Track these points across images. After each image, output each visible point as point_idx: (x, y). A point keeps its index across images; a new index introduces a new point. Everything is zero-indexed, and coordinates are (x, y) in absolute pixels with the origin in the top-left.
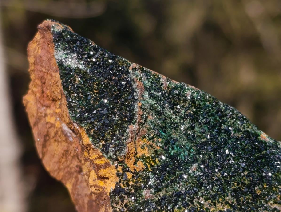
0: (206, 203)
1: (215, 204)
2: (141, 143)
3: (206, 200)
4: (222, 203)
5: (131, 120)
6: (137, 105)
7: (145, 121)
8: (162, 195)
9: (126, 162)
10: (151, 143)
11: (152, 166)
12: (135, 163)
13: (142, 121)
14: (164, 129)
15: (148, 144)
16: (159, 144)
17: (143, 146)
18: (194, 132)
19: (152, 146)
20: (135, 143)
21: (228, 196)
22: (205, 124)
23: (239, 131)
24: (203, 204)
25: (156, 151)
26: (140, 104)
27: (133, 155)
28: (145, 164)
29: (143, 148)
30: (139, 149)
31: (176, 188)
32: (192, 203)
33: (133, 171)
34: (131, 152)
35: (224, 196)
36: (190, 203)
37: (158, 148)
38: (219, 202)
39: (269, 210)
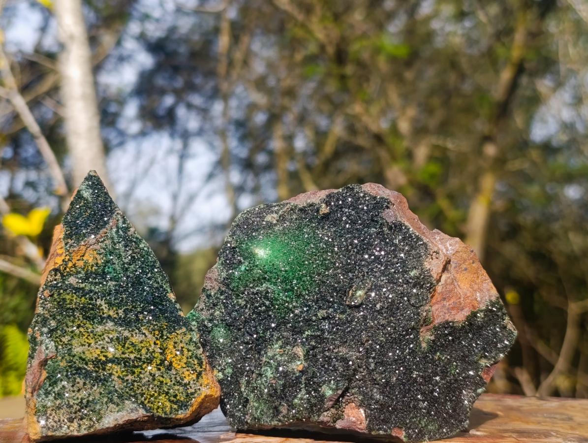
1: (109, 309)
2: (91, 252)
4: (114, 312)
6: (104, 230)
7: (102, 242)
10: (97, 256)
11: (88, 269)
12: (78, 260)
13: (100, 240)
15: (95, 256)
16: (102, 260)
17: (91, 254)
19: (96, 259)
20: (86, 249)
21: (121, 309)
25: (97, 263)
26: (106, 231)
27: (81, 254)
28: (84, 265)
29: (90, 256)
30: (87, 254)
33: (74, 263)
34: (80, 252)
35: (119, 308)
36: (94, 299)
37: (99, 262)
38: (113, 309)
39: (140, 331)
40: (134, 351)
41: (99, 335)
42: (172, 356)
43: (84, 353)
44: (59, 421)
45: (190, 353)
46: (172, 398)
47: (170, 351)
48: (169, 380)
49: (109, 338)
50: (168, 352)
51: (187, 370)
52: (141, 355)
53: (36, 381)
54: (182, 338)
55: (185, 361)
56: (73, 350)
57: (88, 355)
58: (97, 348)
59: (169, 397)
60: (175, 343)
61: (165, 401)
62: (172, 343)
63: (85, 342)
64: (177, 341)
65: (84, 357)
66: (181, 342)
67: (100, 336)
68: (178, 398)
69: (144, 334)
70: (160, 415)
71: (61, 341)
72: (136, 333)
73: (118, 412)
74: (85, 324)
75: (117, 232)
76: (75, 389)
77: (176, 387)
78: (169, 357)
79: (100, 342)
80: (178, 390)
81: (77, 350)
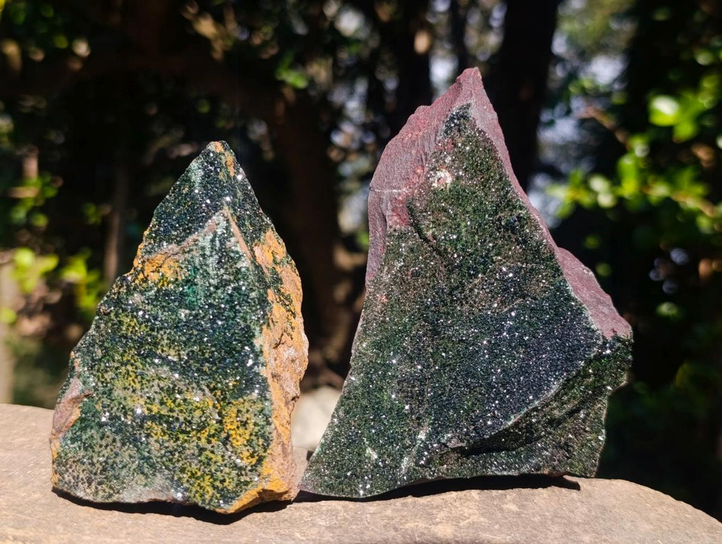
0: (166, 341)
1: (170, 347)
2: (172, 263)
3: (168, 339)
4: (175, 352)
5: (178, 243)
6: (194, 236)
7: (189, 252)
8: (147, 308)
9: (147, 263)
10: (178, 270)
11: (163, 285)
12: (153, 272)
13: (186, 250)
14: (196, 269)
15: (176, 268)
16: (183, 276)
17: (171, 266)
18: (215, 292)
19: (177, 273)
20: (166, 259)
21: (184, 351)
22: (228, 294)
23: (245, 320)
24: (163, 339)
25: (177, 280)
26: (197, 238)
27: (157, 265)
28: (160, 280)
29: (170, 268)
30: (165, 266)
31: (160, 312)
32: (158, 332)
33: (146, 275)
34: (157, 261)
35: (182, 348)
36: (156, 330)
37: (180, 278)
38: (174, 349)
39: (198, 386)
40: (185, 411)
41: (147, 380)
42: (232, 427)
43: (125, 399)
44: (78, 478)
45: (257, 429)
46: (217, 483)
47: (231, 420)
48: (221, 459)
49: (159, 386)
50: (226, 420)
51: (248, 450)
52: (193, 417)
53: (63, 421)
54: (251, 406)
55: (248, 438)
56: (113, 391)
57: (129, 403)
58: (141, 397)
59: (215, 480)
60: (239, 411)
61: (208, 485)
62: (235, 410)
63: (130, 385)
64: (242, 409)
65: (124, 403)
66: (248, 411)
67: (149, 381)
68: (226, 484)
69: (203, 390)
70: (196, 501)
71: (103, 377)
72: (193, 388)
73: (145, 485)
74: (135, 362)
75: (213, 241)
76: (104, 443)
77: (227, 470)
78: (228, 428)
79: (146, 390)
80: (229, 474)
81: (118, 393)
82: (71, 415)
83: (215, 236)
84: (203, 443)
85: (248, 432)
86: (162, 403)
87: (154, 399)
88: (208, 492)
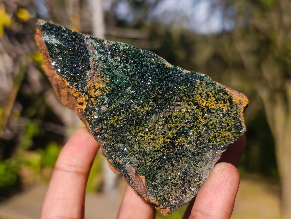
0: (138, 108)
1: (143, 108)
2: (97, 80)
3: (138, 106)
4: (147, 106)
5: (89, 68)
6: (91, 59)
7: (97, 67)
8: (113, 107)
9: (89, 92)
10: (103, 79)
11: (105, 92)
12: (95, 92)
13: (95, 67)
14: (109, 70)
15: (101, 80)
16: (108, 79)
17: (98, 82)
18: (127, 69)
19: (104, 81)
20: (93, 81)
21: (150, 102)
22: (133, 63)
23: (153, 64)
24: (137, 109)
25: (107, 84)
26: (93, 58)
27: (93, 87)
28: (101, 92)
29: (99, 83)
30: (96, 84)
31: (120, 102)
32: (131, 109)
33: (94, 96)
34: (91, 86)
35: (148, 102)
36: (129, 109)
37: (107, 82)
38: (145, 106)
39: (174, 106)
40: (182, 121)
41: (153, 129)
42: (205, 103)
43: (154, 147)
44: (177, 197)
45: (213, 92)
46: (228, 128)
47: (201, 101)
48: (216, 119)
49: (160, 125)
50: (200, 103)
51: (220, 103)
52: (187, 119)
53: (143, 187)
54: (201, 87)
55: (214, 99)
56: (146, 151)
57: (157, 146)
58: (159, 138)
59: (225, 128)
60: (200, 94)
61: (225, 133)
62: (198, 96)
63: (149, 140)
64: (200, 92)
65: (156, 149)
66: (203, 90)
67: (154, 129)
68: (230, 124)
69: (178, 105)
70: (229, 143)
71: (134, 151)
72: (173, 109)
73: (206, 164)
74: (139, 130)
75: (99, 52)
76: (169, 172)
77: (224, 119)
78: (204, 105)
79: (158, 133)
80: (226, 120)
81: (149, 148)
82: (142, 181)
83: (98, 50)
84: (203, 122)
85: (212, 97)
86: (170, 129)
87: (165, 132)
88: (229, 135)
